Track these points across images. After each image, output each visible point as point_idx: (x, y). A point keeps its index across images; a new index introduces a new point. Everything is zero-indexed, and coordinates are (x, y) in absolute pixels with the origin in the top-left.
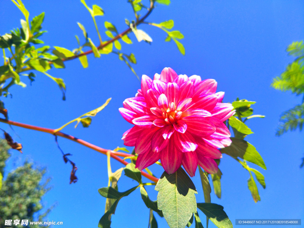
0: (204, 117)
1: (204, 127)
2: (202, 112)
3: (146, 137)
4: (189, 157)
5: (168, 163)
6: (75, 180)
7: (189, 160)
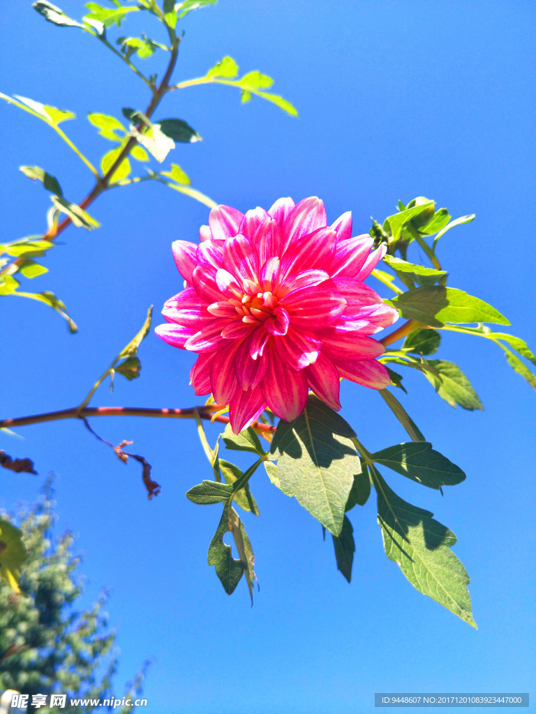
0: (316, 285)
1: (323, 306)
2: (310, 276)
3: (226, 366)
4: (320, 374)
5: (281, 402)
6: (154, 490)
7: (321, 380)
